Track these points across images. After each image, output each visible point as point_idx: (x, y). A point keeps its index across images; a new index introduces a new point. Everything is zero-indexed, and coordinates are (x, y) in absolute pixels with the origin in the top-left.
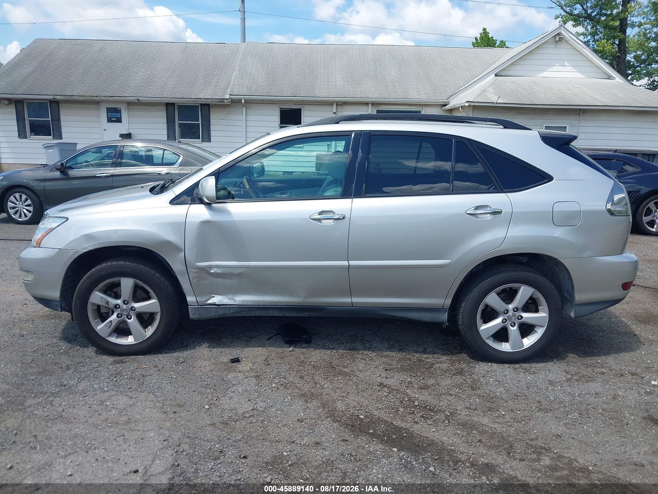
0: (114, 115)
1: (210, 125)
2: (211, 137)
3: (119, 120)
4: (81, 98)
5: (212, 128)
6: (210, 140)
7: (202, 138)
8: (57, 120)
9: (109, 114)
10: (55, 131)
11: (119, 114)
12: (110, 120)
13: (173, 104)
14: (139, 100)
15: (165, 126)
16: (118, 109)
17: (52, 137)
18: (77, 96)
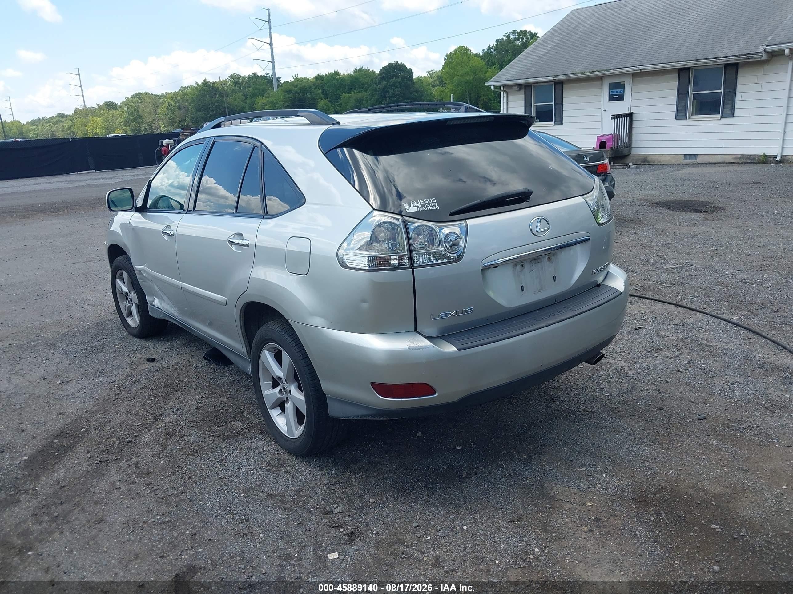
0: (617, 92)
1: (735, 93)
2: (736, 111)
3: (621, 98)
4: (579, 76)
5: (738, 97)
6: (733, 114)
7: (722, 112)
8: (559, 103)
9: (611, 91)
10: (557, 116)
11: (623, 90)
12: (611, 99)
13: (688, 69)
14: (640, 69)
15: (674, 100)
16: (622, 83)
17: (553, 123)
18: (575, 74)
